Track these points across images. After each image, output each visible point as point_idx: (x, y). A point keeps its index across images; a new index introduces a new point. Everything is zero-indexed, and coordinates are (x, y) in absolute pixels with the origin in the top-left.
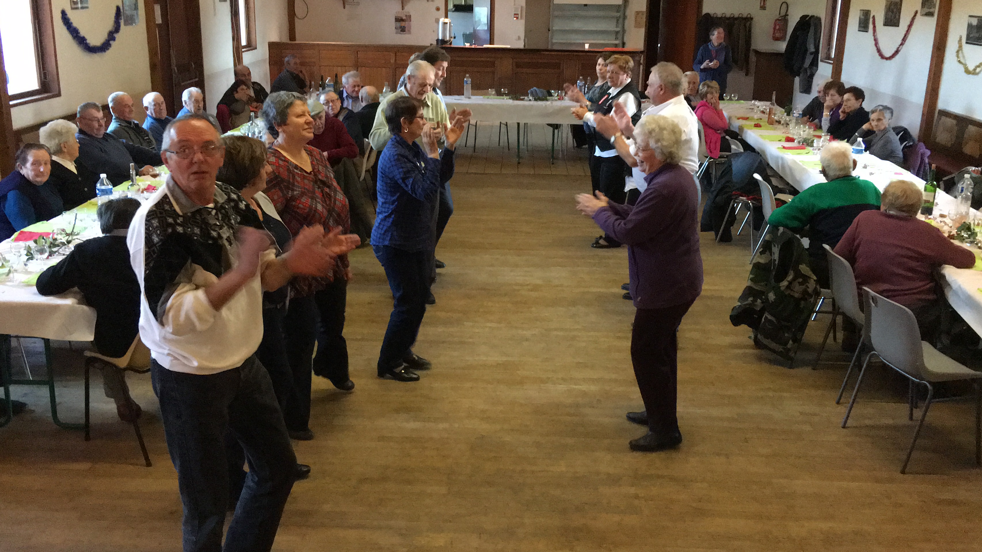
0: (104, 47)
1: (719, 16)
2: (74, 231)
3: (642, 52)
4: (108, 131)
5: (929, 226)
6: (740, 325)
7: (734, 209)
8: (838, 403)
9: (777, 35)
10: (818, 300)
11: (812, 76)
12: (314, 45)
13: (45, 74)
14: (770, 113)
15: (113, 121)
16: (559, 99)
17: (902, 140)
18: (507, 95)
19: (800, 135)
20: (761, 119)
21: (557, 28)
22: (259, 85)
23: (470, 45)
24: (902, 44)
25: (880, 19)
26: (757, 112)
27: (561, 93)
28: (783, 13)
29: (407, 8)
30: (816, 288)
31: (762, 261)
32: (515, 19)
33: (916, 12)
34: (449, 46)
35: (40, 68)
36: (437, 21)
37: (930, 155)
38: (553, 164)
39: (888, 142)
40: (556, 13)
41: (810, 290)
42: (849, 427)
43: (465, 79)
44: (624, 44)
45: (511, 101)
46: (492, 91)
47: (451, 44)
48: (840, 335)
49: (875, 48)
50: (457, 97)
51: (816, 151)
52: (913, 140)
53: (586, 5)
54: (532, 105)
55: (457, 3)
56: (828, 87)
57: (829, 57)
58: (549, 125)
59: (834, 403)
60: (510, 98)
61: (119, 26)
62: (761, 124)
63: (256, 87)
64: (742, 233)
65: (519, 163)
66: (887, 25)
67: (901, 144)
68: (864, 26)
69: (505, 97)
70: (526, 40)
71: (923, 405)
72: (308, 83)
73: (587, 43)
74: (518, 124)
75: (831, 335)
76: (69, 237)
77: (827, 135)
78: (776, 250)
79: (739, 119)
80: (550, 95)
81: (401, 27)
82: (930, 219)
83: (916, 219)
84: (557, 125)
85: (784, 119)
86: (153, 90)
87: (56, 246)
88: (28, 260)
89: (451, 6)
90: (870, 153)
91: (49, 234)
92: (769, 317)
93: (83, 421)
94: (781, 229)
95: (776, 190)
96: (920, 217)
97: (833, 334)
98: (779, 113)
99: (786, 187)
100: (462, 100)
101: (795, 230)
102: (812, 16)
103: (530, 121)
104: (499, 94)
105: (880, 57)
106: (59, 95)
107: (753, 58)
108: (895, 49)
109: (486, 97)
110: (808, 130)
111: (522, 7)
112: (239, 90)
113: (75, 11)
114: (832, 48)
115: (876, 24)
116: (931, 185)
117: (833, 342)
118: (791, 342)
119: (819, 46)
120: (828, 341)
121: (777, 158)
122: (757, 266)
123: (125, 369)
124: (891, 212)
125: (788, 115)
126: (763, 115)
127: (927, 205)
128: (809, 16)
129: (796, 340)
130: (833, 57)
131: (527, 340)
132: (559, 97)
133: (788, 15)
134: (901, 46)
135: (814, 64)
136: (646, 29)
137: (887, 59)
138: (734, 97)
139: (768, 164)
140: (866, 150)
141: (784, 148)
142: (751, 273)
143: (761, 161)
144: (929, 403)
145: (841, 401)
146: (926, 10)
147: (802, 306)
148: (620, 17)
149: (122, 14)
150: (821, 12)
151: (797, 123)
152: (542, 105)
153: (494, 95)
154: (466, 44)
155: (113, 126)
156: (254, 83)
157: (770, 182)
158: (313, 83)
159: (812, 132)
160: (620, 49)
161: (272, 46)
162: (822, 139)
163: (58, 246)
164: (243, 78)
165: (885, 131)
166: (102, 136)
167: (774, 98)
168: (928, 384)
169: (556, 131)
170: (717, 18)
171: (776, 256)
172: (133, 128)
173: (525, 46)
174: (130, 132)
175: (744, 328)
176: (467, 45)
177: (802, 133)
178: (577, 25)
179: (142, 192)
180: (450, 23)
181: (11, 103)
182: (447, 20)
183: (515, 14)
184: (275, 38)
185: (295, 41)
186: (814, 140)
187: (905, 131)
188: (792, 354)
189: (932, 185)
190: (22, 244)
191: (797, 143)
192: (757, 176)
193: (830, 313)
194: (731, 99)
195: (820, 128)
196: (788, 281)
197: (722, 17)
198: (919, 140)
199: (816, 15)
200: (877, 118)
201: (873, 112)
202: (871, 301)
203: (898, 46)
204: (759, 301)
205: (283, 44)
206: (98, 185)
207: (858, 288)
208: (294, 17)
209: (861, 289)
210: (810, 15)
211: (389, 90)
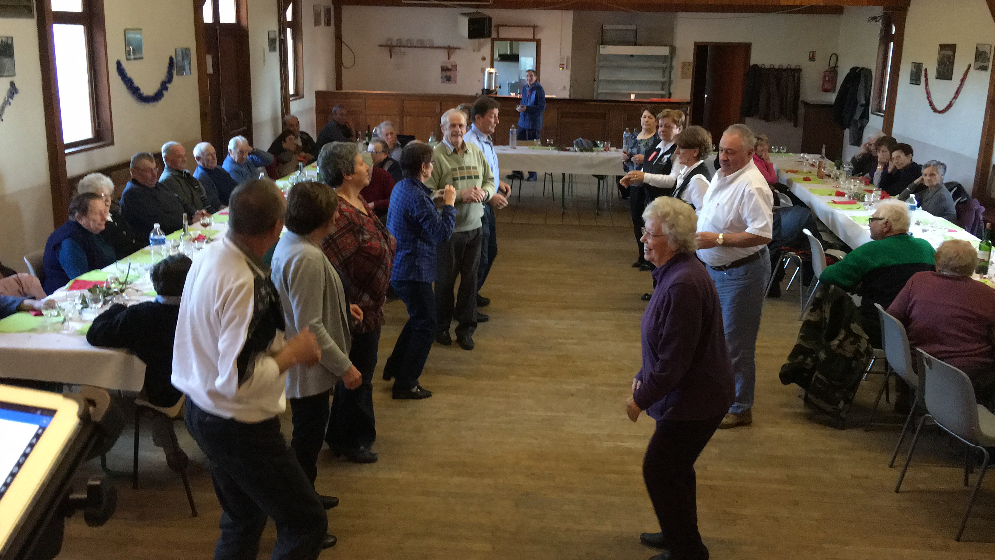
0: (158, 96)
1: (768, 67)
2: (128, 280)
3: (688, 103)
4: (160, 181)
5: (983, 285)
6: (789, 383)
7: (783, 263)
8: (891, 466)
9: (826, 86)
10: (871, 360)
11: (862, 128)
12: (360, 94)
13: (99, 123)
14: (819, 167)
15: (165, 170)
16: (605, 150)
17: (955, 196)
18: (552, 145)
19: (851, 189)
20: (810, 172)
21: (602, 79)
22: (307, 134)
23: (516, 95)
24: (955, 98)
25: (932, 73)
26: (806, 165)
27: (607, 144)
28: (832, 65)
29: (452, 59)
30: (868, 348)
31: (812, 319)
32: (561, 69)
33: (970, 66)
34: (494, 96)
35: (94, 117)
36: (483, 71)
37: (985, 212)
38: (598, 215)
39: (942, 199)
40: (601, 64)
41: (862, 350)
42: (904, 492)
43: (511, 130)
44: (670, 95)
45: (556, 152)
46: (537, 142)
47: (496, 93)
48: (893, 397)
49: (927, 102)
50: (502, 147)
51: (866, 207)
52: (967, 196)
53: (632, 56)
54: (577, 156)
55: (502, 52)
56: (880, 142)
57: (880, 110)
58: (594, 176)
59: (887, 467)
60: (555, 149)
61: (172, 77)
62: (811, 177)
63: (305, 137)
64: (792, 289)
65: (564, 213)
66: (940, 79)
67: (955, 200)
68: (915, 79)
69: (550, 147)
70: (572, 90)
71: (978, 471)
72: (354, 133)
73: (633, 94)
74: (564, 174)
75: (884, 396)
76: (123, 285)
77: (879, 190)
78: (827, 309)
79: (787, 172)
80: (596, 146)
81: (446, 77)
82: (985, 278)
83: (972, 279)
84: (602, 176)
85: (834, 173)
86: (203, 140)
87: (109, 295)
88: (82, 308)
89: (496, 56)
90: (923, 209)
91: (103, 283)
92: (820, 376)
93: (132, 469)
94: (833, 286)
95: (827, 246)
96: (976, 277)
97: (885, 395)
98: (829, 166)
99: (836, 242)
100: (507, 150)
101: (847, 289)
102: (863, 68)
103: (574, 172)
104: (544, 144)
105: (932, 111)
106: (112, 143)
107: (802, 110)
108: (948, 103)
109: (532, 147)
110: (858, 185)
111: (567, 57)
112: (287, 139)
113: (129, 62)
114: (883, 101)
115: (928, 77)
116: (986, 244)
117: (885, 402)
118: (842, 402)
119: (869, 99)
120: (880, 402)
121: (826, 213)
122: (807, 325)
123: (176, 418)
124: (945, 273)
125: (839, 168)
126: (812, 168)
127: (982, 264)
128: (859, 68)
129: (848, 401)
130: (884, 109)
131: (572, 395)
132: (605, 148)
133: (838, 66)
134: (954, 100)
135: (865, 116)
136: (692, 80)
137: (940, 112)
138: (783, 149)
139: (818, 219)
140: (918, 206)
141: (834, 202)
142: (801, 332)
143: (811, 215)
144: (986, 468)
145: (895, 464)
146: (980, 64)
147: (853, 365)
148: (666, 68)
149: (175, 64)
150: (873, 65)
151: (847, 178)
152: (588, 156)
153: (539, 145)
154: (511, 93)
155: (164, 175)
156: (302, 133)
157: (820, 238)
158: (360, 133)
159: (863, 186)
160: (666, 100)
161: (320, 95)
162: (873, 194)
163: (112, 294)
164: (292, 129)
165: (938, 187)
166: (154, 186)
167: (824, 151)
168: (984, 449)
169: (601, 182)
170: (765, 69)
171: (827, 315)
172: (184, 178)
173: (570, 96)
174: (181, 181)
175: (794, 387)
176: (513, 95)
177: (852, 187)
178: (623, 75)
179: (194, 241)
180: (496, 73)
181: (67, 151)
182: (492, 70)
183: (560, 64)
184: (322, 86)
185: (342, 89)
186: (865, 195)
187: (959, 186)
188: (843, 415)
189: (988, 244)
190: (77, 293)
191: (848, 198)
192: (806, 231)
193: (882, 373)
194: (779, 152)
195: (871, 182)
196: (839, 340)
197: (770, 68)
198: (974, 195)
199: (866, 68)
200: (929, 173)
201: (926, 166)
202: (925, 363)
203: (950, 100)
204: (809, 359)
205: (331, 93)
206: (152, 235)
207: (911, 349)
208: (341, 67)
209: (915, 349)
210: (861, 66)
211: (435, 140)
